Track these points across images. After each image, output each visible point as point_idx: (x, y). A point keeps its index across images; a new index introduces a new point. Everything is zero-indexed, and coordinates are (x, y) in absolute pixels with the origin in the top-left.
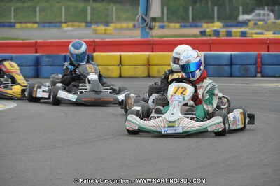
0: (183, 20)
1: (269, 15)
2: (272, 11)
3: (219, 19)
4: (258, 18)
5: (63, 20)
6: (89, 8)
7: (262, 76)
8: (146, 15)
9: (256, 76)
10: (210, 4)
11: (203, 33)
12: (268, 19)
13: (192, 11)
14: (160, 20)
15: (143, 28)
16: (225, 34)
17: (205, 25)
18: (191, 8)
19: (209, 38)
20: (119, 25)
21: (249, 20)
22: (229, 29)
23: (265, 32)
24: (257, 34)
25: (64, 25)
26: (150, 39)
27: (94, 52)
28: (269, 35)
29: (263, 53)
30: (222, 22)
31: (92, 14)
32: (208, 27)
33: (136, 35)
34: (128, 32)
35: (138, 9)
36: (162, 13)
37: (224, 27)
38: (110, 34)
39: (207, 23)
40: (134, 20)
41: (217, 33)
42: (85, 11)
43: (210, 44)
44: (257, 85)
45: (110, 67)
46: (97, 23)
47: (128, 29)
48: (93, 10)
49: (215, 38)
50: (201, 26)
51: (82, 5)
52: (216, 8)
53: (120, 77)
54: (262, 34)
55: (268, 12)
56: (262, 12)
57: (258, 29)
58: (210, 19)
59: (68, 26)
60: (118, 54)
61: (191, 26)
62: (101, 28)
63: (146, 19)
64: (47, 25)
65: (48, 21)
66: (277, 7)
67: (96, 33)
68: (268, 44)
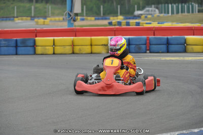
0: (97, 15)
1: (155, 11)
2: (157, 8)
3: (121, 14)
4: (147, 13)
5: (15, 15)
6: (33, 7)
7: (150, 52)
8: (71, 11)
9: (146, 52)
10: (115, 4)
11: (110, 24)
12: (154, 14)
13: (103, 8)
14: (81, 14)
15: (69, 21)
16: (125, 24)
17: (111, 18)
18: (102, 7)
19: (114, 27)
20: (53, 19)
21: (142, 15)
22: (128, 21)
23: (153, 23)
24: (147, 24)
25: (16, 19)
26: (75, 28)
27: (36, 37)
28: (155, 25)
29: (150, 37)
30: (123, 16)
31: (35, 11)
32: (114, 20)
33: (65, 25)
34: (60, 23)
35: (66, 7)
36: (82, 10)
37: (124, 19)
38: (48, 25)
39: (114, 16)
40: (63, 15)
41: (119, 23)
42: (30, 9)
43: (115, 31)
44: (147, 58)
45: (47, 47)
46: (38, 17)
47: (59, 21)
48: (35, 8)
49: (116, 27)
50: (109, 19)
51: (28, 5)
52: (119, 6)
53: (54, 54)
54: (150, 24)
55: (154, 9)
56: (150, 9)
57: (148, 20)
58: (115, 14)
59: (19, 19)
60: (52, 38)
61: (102, 19)
62: (41, 21)
63: (71, 14)
64: (5, 19)
65: (5, 16)
66: (160, 5)
67: (38, 24)
68: (154, 31)
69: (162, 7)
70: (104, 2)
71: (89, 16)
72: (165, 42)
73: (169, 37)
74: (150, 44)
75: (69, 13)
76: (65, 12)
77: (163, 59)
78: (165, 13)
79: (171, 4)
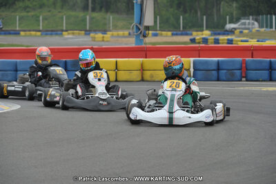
0: (175, 29)
1: (253, 24)
2: (256, 20)
3: (207, 28)
4: (243, 26)
5: (64, 29)
6: (88, 17)
7: (247, 80)
8: (140, 24)
9: (241, 80)
10: (199, 13)
11: (193, 41)
12: (252, 28)
13: (183, 20)
14: (154, 28)
15: (137, 36)
16: (213, 41)
17: (194, 33)
18: (181, 17)
19: (198, 45)
20: (115, 33)
21: (235, 29)
22: (217, 37)
23: (250, 40)
24: (242, 41)
25: (64, 33)
26: (144, 45)
28: (253, 43)
29: (247, 59)
30: (210, 30)
31: (90, 24)
32: (197, 35)
33: (131, 43)
34: (124, 39)
35: (133, 18)
36: (155, 22)
37: (212, 35)
38: (107, 41)
39: (197, 31)
40: (129, 29)
41: (205, 40)
42: (84, 20)
43: (199, 50)
44: (242, 88)
46: (95, 31)
47: (124, 36)
48: (91, 19)
49: (203, 45)
50: (191, 34)
51: (81, 14)
52: (205, 17)
53: (116, 81)
54: (247, 41)
55: (251, 21)
56: (247, 21)
57: (244, 37)
58: (199, 28)
59: (69, 34)
60: (114, 60)
61: (182, 34)
62: (99, 36)
63: (140, 27)
64: (50, 33)
65: (50, 29)
66: (261, 16)
67: (94, 41)
68: (252, 51)
69: (263, 19)
70: (185, 12)
71: (164, 31)
72: (267, 67)
73: (272, 59)
74: (247, 70)
75: (137, 26)
76: (132, 24)
77: (265, 89)
78: (267, 27)
79: (275, 15)
